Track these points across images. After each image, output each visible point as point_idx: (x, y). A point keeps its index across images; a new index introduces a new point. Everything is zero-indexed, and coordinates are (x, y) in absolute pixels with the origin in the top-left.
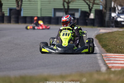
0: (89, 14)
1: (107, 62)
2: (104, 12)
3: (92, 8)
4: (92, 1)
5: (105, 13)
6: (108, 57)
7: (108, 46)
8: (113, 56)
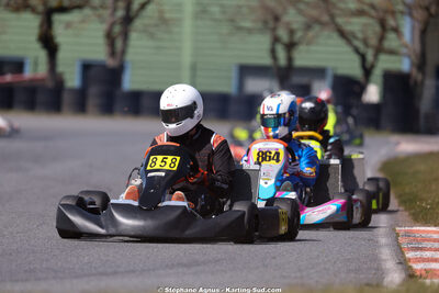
0: (362, 88)
1: (409, 255)
2: (416, 82)
3: (373, 66)
4: (373, 41)
5: (419, 85)
6: (416, 240)
7: (421, 200)
8: (435, 236)
